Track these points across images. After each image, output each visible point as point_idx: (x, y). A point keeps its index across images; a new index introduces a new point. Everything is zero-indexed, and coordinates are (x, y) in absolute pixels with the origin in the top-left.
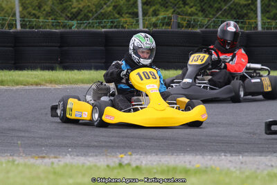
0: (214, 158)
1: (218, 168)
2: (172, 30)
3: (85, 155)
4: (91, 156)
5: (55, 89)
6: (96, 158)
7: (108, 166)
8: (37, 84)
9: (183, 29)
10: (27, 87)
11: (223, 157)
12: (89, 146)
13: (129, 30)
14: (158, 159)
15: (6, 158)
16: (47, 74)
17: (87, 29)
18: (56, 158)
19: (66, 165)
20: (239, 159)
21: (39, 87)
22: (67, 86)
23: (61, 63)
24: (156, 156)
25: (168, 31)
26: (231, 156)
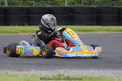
0: (104, 71)
1: (107, 77)
2: (82, 6)
3: (41, 69)
4: (44, 70)
5: (25, 35)
6: (46, 71)
7: (53, 76)
8: (16, 33)
9: (87, 6)
10: (11, 34)
11: (109, 70)
12: (42, 64)
13: (61, 6)
14: (78, 72)
15: (3, 71)
16: (21, 28)
17: (40, 6)
18: (27, 71)
19: (33, 75)
20: (117, 72)
21: (17, 34)
22: (30, 33)
23: (27, 22)
24: (76, 70)
25: (80, 7)
26: (113, 70)
